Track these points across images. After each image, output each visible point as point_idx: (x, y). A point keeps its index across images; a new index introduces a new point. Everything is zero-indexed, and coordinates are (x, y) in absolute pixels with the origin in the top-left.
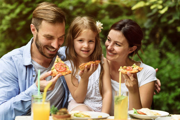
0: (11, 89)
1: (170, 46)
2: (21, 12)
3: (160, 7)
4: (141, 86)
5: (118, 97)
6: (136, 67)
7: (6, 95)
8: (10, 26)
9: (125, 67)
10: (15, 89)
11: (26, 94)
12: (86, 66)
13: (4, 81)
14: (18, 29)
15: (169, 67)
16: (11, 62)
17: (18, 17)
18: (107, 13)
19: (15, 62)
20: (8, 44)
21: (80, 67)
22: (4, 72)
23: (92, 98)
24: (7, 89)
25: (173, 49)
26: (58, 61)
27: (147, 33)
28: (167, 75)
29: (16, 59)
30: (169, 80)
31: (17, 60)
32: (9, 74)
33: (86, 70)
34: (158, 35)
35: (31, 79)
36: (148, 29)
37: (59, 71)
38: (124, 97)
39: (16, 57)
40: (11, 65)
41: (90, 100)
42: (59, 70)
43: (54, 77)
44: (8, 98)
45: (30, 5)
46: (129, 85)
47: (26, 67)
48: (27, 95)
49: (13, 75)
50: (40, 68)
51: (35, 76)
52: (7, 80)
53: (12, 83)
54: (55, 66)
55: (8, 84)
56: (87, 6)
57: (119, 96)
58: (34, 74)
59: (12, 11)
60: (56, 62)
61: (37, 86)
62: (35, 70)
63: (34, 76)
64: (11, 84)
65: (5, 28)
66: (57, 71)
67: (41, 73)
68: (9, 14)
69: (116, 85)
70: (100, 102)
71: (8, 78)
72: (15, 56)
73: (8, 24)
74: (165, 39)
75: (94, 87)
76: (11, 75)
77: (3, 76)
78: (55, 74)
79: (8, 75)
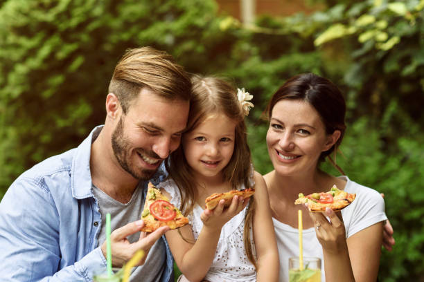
0: (41, 257)
1: (407, 122)
2: (52, 55)
3: (382, 37)
4: (349, 236)
5: (297, 273)
6: (339, 194)
7: (28, 270)
8: (27, 88)
9: (315, 195)
10: (50, 258)
11: (76, 272)
12: (222, 201)
13: (26, 237)
14: (47, 94)
15: (405, 175)
16: (42, 191)
17: (45, 67)
18: (255, 50)
19: (52, 192)
20: (24, 130)
21: (208, 201)
22: (24, 216)
23: (231, 269)
24: (32, 257)
25: (414, 129)
26: (155, 195)
27: (352, 95)
28: (401, 192)
29: (55, 183)
30: (406, 205)
31: (58, 187)
32: (37, 220)
33: (220, 209)
34: (375, 98)
35: (89, 230)
36: (354, 89)
37: (161, 220)
38: (311, 271)
39: (54, 179)
40: (43, 198)
41: (227, 274)
42: (160, 218)
43: (148, 233)
44: (34, 277)
45: (73, 36)
46: (326, 237)
47: (79, 202)
48: (79, 275)
49: (46, 222)
50: (111, 204)
51: (100, 225)
52: (31, 234)
53: (44, 241)
54: (150, 207)
55: (33, 244)
56: (207, 34)
57: (299, 271)
58: (97, 219)
59: (32, 52)
60: (151, 199)
61: (105, 255)
62: (99, 211)
63: (96, 224)
64: (42, 244)
65: (16, 92)
66: (156, 219)
67: (113, 216)
68: (23, 60)
69: (289, 234)
70: (251, 277)
71: (34, 231)
72: (53, 176)
73: (22, 84)
74: (393, 108)
75: (233, 243)
76: (41, 223)
77: (21, 225)
78: (153, 228)
79: (35, 223)
